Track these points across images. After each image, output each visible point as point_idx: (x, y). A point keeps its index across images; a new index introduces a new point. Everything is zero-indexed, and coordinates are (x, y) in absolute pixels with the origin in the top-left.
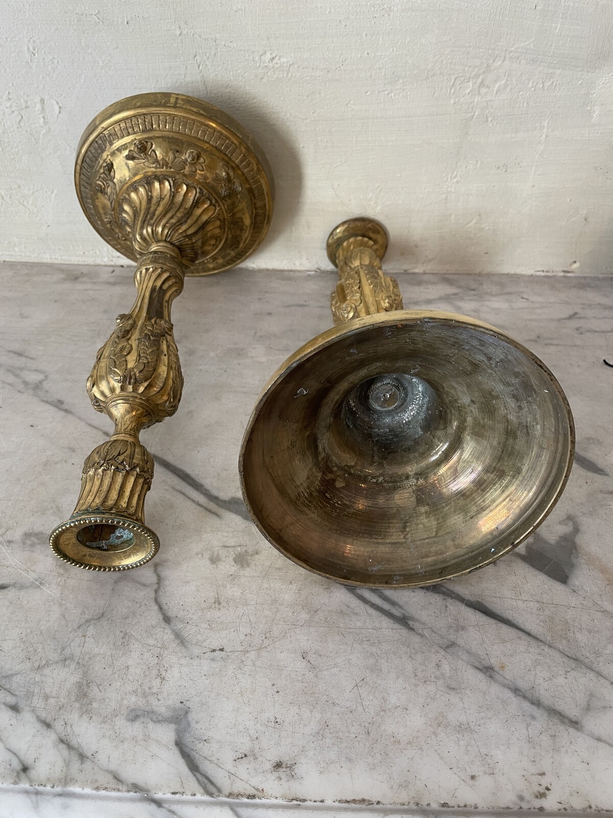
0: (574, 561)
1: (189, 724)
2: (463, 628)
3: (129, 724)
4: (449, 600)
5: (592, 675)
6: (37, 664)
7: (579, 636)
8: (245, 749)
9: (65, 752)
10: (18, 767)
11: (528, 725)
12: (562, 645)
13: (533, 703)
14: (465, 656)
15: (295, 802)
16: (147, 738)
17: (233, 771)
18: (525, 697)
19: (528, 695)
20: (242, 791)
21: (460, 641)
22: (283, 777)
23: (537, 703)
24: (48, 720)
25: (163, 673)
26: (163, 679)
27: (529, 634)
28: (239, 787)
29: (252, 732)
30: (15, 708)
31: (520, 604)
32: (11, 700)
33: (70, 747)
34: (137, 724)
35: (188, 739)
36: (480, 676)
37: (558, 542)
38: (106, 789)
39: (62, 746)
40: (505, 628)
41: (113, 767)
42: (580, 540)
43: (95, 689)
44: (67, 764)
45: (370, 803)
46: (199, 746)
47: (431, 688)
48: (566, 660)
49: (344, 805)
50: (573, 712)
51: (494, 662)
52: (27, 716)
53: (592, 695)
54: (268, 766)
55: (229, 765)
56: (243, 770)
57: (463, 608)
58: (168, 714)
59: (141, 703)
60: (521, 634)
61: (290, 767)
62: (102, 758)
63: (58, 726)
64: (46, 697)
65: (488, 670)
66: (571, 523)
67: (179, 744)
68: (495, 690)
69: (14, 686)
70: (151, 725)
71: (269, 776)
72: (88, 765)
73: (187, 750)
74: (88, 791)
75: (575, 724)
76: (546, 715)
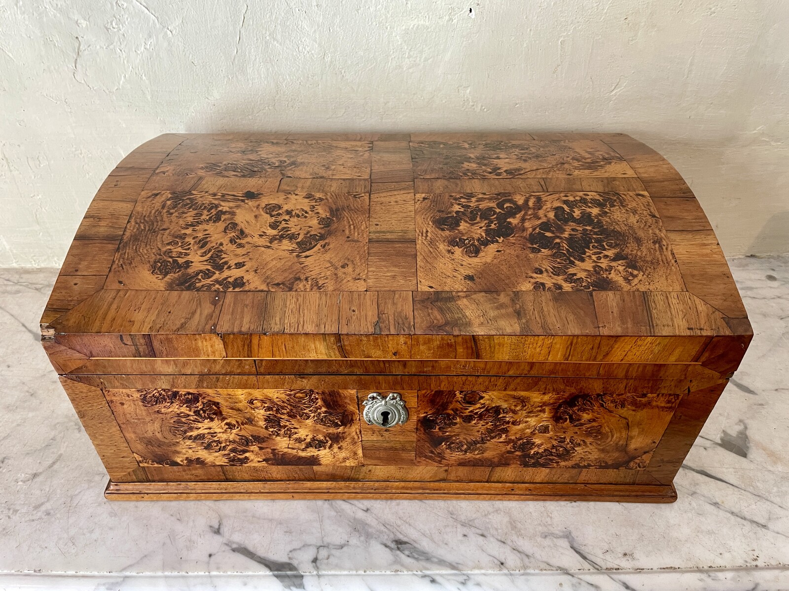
0: (748, 445)
1: (573, 538)
2: (698, 484)
3: (543, 539)
4: (687, 470)
5: (768, 503)
6: (483, 514)
7: (758, 484)
8: (606, 548)
9: (518, 554)
10: (499, 563)
11: (742, 529)
12: (751, 489)
13: (742, 518)
14: (702, 498)
15: (638, 570)
16: (555, 546)
17: (604, 558)
18: (737, 516)
19: (739, 514)
20: (612, 567)
21: (698, 491)
22: (629, 559)
23: (745, 519)
24: (503, 540)
25: (550, 515)
26: (551, 517)
27: (733, 485)
28: (609, 565)
29: (606, 540)
30: (482, 535)
31: (725, 470)
32: (480, 532)
33: (519, 552)
34: (547, 539)
35: (575, 545)
36: (713, 507)
37: (737, 435)
38: (545, 570)
39: (515, 551)
40: (719, 482)
41: (545, 559)
42: (749, 433)
43: (518, 523)
44: (522, 560)
45: (675, 568)
46: (583, 548)
47: (690, 515)
48: (754, 496)
49: (663, 570)
50: (762, 521)
51: (718, 500)
52: (492, 539)
53: (770, 512)
54: (620, 555)
55: (601, 556)
56: (608, 557)
57: (695, 474)
58: (561, 534)
59: (545, 529)
60: (728, 485)
61: (631, 555)
62: (537, 555)
63: (509, 542)
64: (497, 529)
65: (716, 504)
66: (742, 424)
67: (572, 547)
68: (721, 513)
69: (477, 525)
70: (555, 540)
71: (622, 559)
72: (532, 559)
73: (578, 550)
74: (537, 571)
75: (764, 526)
76: (749, 523)
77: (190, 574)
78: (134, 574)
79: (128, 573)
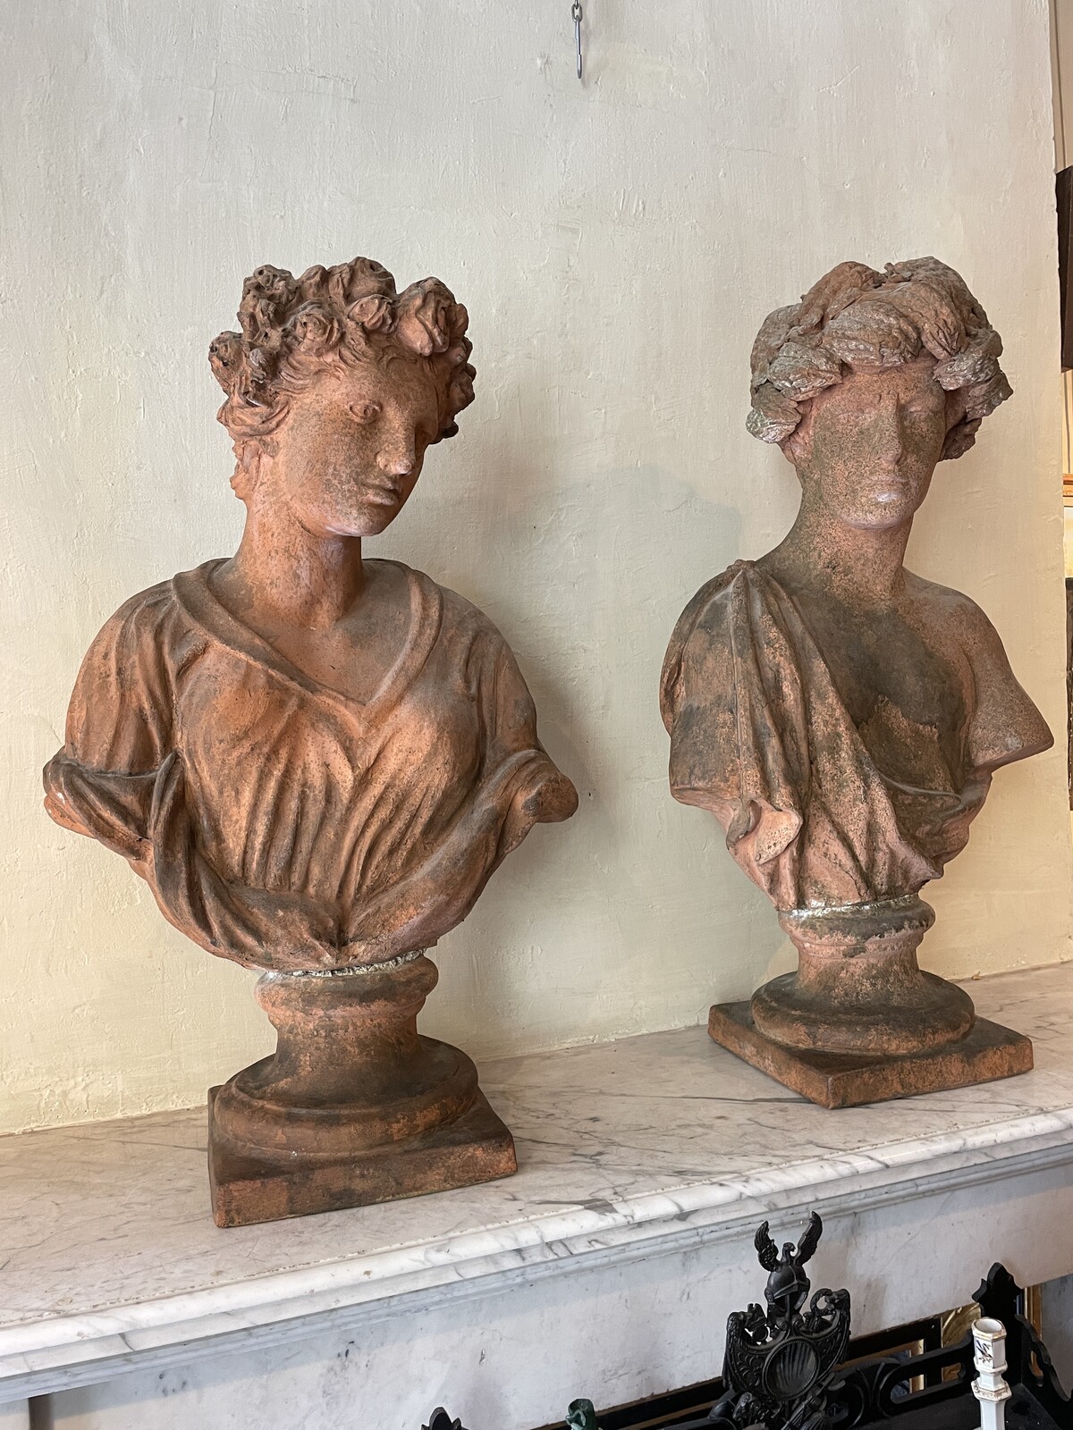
77: (511, 1222)
78: (458, 1234)
79: (452, 1234)
